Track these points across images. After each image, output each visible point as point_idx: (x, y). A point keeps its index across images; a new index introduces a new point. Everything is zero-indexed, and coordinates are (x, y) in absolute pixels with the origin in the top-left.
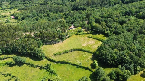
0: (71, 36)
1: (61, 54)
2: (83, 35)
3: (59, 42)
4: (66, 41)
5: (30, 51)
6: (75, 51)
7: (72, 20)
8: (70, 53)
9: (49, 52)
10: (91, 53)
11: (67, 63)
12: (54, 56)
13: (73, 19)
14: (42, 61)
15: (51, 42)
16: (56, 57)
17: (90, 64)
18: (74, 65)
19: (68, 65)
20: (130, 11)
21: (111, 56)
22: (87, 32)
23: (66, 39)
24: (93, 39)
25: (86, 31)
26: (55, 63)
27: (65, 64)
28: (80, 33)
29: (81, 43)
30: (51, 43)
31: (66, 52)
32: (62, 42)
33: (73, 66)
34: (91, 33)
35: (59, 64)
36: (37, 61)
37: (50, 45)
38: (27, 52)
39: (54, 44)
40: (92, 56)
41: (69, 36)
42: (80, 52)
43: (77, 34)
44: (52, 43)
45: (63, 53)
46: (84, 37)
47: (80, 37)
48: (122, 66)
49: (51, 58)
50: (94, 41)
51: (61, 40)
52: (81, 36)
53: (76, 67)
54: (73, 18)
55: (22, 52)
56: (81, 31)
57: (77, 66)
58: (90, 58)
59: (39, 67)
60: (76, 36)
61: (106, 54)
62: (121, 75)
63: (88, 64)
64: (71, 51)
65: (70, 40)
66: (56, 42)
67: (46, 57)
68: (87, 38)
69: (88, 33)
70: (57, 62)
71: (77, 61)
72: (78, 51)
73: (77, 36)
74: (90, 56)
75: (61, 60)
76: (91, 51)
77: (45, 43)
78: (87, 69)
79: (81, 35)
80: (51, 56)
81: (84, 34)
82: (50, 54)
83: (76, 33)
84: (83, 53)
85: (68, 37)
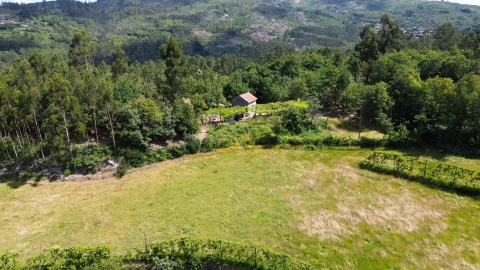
0: (223, 145)
2: (325, 153)
3: (86, 170)
22: (355, 136)
23: (170, 164)
24: (414, 185)
25: (349, 127)
28: (298, 138)
32: (120, 174)
34: (391, 145)
41: (205, 147)
43: (268, 142)
46: (325, 161)
47: (294, 158)
50: (438, 207)
51: (115, 155)
52: (303, 158)
56: (309, 125)
60: (259, 150)
65: (194, 172)
69: (367, 144)
73: (274, 152)
79: (300, 152)
81: (329, 142)
83: (267, 130)
85: (191, 150)
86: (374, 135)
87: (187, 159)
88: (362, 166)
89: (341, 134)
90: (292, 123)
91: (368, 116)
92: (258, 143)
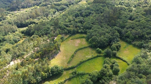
0: (60, 44)
1: (71, 60)
3: (58, 53)
8: (76, 56)
11: (83, 62)
12: (69, 64)
13: (45, 31)
14: (63, 75)
15: (52, 57)
16: (71, 63)
17: (96, 53)
21: (104, 40)
26: (75, 68)
27: (83, 64)
28: (64, 40)
29: (73, 45)
32: (60, 51)
33: (88, 61)
35: (79, 66)
38: (42, 77)
39: (56, 56)
42: (80, 51)
44: (54, 56)
45: (72, 58)
46: (68, 40)
47: (66, 42)
48: (114, 42)
49: (68, 67)
50: (79, 40)
57: (90, 59)
58: (91, 51)
59: (67, 80)
64: (75, 53)
65: (63, 47)
68: (72, 41)
69: (69, 37)
71: (87, 57)
73: (64, 42)
75: (79, 62)
76: (86, 46)
80: (67, 65)
82: (64, 65)
83: (61, 40)
84: (83, 50)
87: (61, 47)
89: (66, 37)
92: (62, 42)
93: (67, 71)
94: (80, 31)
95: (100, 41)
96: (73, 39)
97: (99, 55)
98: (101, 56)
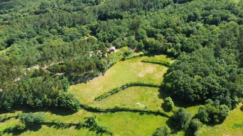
0: (115, 63)
1: (107, 97)
2: (135, 59)
3: (97, 76)
4: (108, 73)
5: (50, 100)
6: (129, 88)
7: (108, 36)
8: (122, 93)
9: (84, 96)
10: (155, 86)
11: (123, 110)
12: (96, 102)
14: (76, 113)
15: (83, 78)
16: (100, 102)
17: (161, 105)
18: (135, 111)
19: (125, 112)
20: (194, 14)
21: (193, 87)
22: (138, 54)
23: (109, 70)
24: (151, 64)
25: (136, 51)
26: (102, 114)
27: (120, 112)
28: (128, 57)
29: (135, 72)
30: (84, 80)
31: (116, 91)
32: (103, 75)
33: (133, 113)
34: (145, 55)
35: (109, 113)
36: (66, 115)
37: (83, 83)
39: (90, 80)
40: (159, 91)
41: (113, 64)
42: (137, 87)
43: (123, 60)
44: (87, 79)
45: (110, 93)
46: (135, 61)
47: (129, 62)
48: (214, 100)
49: (93, 106)
50: (155, 67)
51: (101, 72)
52: (131, 62)
53: (138, 113)
54: (110, 33)
55: (35, 103)
56: (129, 54)
57: (140, 111)
58: (157, 96)
59: (74, 125)
60: (122, 62)
61: (184, 85)
62: (216, 114)
63: (157, 106)
64: (123, 88)
65: (115, 71)
66: (92, 76)
67: (82, 106)
68: (141, 64)
69: (141, 56)
70: (104, 112)
71: (138, 103)
72: (133, 87)
73: (125, 62)
74: (156, 92)
75: (112, 107)
76: (155, 85)
77: (73, 81)
78: (157, 113)
79: (130, 60)
80: (91, 102)
81: (134, 57)
82: (89, 99)
83: (122, 57)
84: (143, 89)
85: (111, 66)
86: (142, 53)
87: (111, 68)
88: (142, 61)
89: (136, 54)
90: (126, 54)
91: (139, 49)
92: (121, 60)
93: (86, 111)
94: (169, 50)
95: (180, 85)
96: (145, 62)
97: (162, 111)
98: (167, 116)
